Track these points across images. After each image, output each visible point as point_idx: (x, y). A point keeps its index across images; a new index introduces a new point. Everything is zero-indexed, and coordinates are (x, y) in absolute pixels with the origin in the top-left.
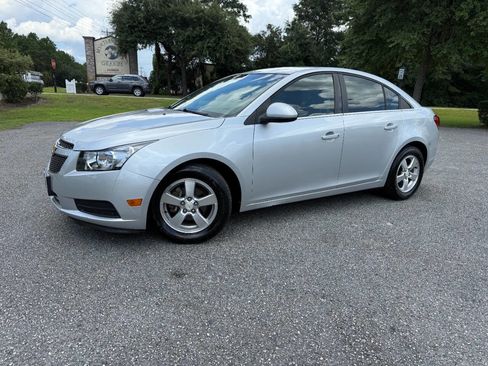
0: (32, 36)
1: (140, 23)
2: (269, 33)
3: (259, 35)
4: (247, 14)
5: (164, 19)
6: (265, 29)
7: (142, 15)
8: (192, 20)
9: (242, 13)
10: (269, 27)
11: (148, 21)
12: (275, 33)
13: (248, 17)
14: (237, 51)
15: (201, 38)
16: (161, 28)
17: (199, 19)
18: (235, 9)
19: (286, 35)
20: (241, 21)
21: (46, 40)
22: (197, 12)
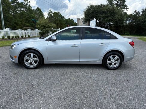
0: (69, 19)
1: (91, 14)
2: (135, 13)
3: (131, 14)
4: (127, 8)
5: (97, 12)
6: (134, 12)
7: (91, 11)
8: (105, 11)
9: (125, 8)
10: (135, 11)
11: (93, 13)
12: (137, 13)
13: (128, 9)
14: (119, 20)
15: (108, 17)
16: (96, 15)
17: (107, 11)
18: (123, 7)
19: (142, 14)
20: (125, 10)
21: (72, 20)
22: (107, 9)
